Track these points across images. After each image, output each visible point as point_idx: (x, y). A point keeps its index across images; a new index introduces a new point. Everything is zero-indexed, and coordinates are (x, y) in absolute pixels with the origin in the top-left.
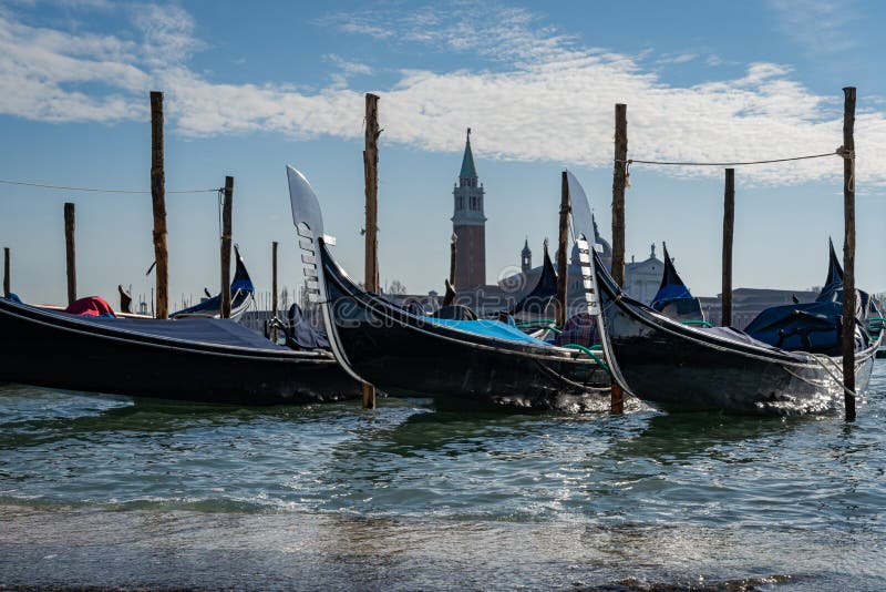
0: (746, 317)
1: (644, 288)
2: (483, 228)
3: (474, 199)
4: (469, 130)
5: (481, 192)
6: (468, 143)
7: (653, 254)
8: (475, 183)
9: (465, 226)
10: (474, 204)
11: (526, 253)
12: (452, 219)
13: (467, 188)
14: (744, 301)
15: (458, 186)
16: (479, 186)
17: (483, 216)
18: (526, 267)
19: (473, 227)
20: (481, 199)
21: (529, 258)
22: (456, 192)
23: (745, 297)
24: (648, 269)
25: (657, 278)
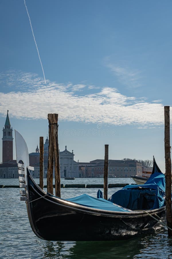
0: (97, 169)
1: (63, 160)
2: (12, 141)
3: (9, 132)
4: (8, 111)
5: (12, 130)
6: (8, 115)
7: (66, 149)
9: (6, 141)
10: (9, 134)
12: (2, 139)
13: (7, 129)
14: (99, 163)
15: (4, 128)
16: (11, 128)
17: (12, 137)
19: (9, 141)
20: (12, 132)
22: (4, 130)
23: (99, 162)
24: (64, 154)
25: (68, 157)
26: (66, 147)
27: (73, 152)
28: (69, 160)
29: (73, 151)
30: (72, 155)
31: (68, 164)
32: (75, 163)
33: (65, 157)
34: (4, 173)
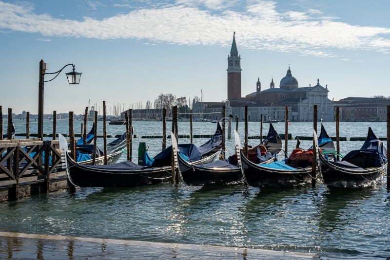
0: (360, 110)
2: (240, 73)
3: (237, 61)
4: (234, 33)
5: (239, 58)
6: (234, 38)
7: (318, 83)
8: (237, 55)
9: (233, 73)
10: (237, 64)
11: (259, 84)
12: (227, 70)
13: (234, 57)
14: (352, 103)
15: (230, 56)
16: (239, 56)
17: (240, 68)
18: (258, 89)
19: (236, 73)
20: (239, 61)
21: (260, 86)
22: (229, 59)
23: (352, 101)
24: (316, 90)
25: (320, 94)
26: (318, 80)
27: (326, 88)
28: (322, 98)
29: (327, 85)
30: (326, 91)
31: (320, 104)
32: (329, 102)
33: (317, 93)
34: (236, 115)
